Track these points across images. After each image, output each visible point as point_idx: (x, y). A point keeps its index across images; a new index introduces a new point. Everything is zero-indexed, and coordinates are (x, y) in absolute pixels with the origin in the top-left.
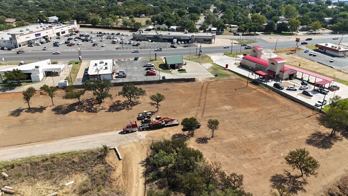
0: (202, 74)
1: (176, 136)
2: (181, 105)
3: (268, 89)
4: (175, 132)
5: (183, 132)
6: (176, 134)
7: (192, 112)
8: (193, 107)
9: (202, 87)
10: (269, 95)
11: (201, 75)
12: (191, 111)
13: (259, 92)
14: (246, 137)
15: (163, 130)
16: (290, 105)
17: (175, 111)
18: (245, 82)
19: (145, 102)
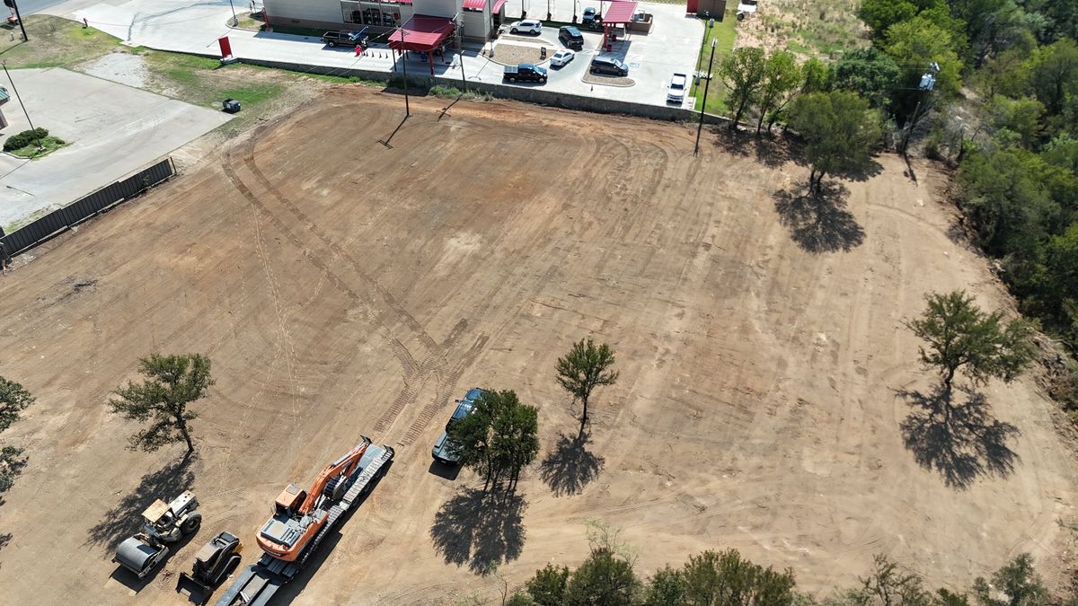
0: (152, 124)
1: (457, 528)
2: (271, 344)
3: (481, 99)
4: (417, 510)
5: (456, 483)
6: (439, 515)
7: (367, 349)
8: (339, 317)
9: (242, 188)
10: (515, 120)
11: (156, 129)
12: (354, 349)
13: (473, 123)
14: (667, 337)
15: (356, 546)
16: (608, 131)
17: (281, 395)
18: (372, 95)
19: (42, 435)
